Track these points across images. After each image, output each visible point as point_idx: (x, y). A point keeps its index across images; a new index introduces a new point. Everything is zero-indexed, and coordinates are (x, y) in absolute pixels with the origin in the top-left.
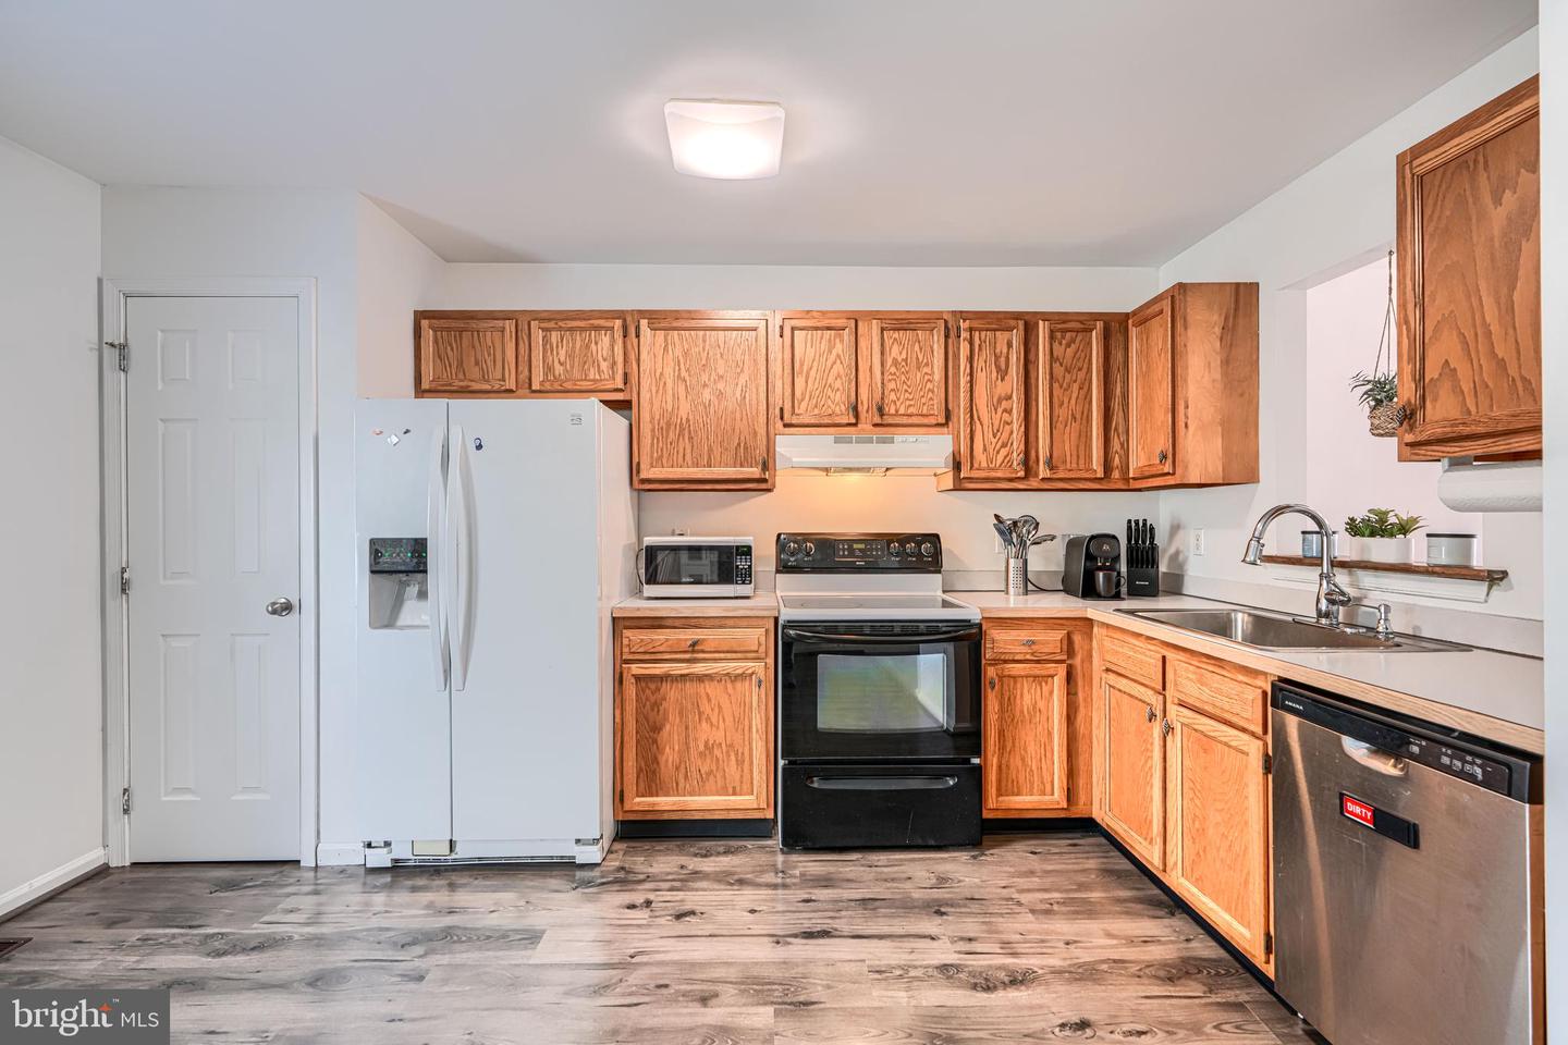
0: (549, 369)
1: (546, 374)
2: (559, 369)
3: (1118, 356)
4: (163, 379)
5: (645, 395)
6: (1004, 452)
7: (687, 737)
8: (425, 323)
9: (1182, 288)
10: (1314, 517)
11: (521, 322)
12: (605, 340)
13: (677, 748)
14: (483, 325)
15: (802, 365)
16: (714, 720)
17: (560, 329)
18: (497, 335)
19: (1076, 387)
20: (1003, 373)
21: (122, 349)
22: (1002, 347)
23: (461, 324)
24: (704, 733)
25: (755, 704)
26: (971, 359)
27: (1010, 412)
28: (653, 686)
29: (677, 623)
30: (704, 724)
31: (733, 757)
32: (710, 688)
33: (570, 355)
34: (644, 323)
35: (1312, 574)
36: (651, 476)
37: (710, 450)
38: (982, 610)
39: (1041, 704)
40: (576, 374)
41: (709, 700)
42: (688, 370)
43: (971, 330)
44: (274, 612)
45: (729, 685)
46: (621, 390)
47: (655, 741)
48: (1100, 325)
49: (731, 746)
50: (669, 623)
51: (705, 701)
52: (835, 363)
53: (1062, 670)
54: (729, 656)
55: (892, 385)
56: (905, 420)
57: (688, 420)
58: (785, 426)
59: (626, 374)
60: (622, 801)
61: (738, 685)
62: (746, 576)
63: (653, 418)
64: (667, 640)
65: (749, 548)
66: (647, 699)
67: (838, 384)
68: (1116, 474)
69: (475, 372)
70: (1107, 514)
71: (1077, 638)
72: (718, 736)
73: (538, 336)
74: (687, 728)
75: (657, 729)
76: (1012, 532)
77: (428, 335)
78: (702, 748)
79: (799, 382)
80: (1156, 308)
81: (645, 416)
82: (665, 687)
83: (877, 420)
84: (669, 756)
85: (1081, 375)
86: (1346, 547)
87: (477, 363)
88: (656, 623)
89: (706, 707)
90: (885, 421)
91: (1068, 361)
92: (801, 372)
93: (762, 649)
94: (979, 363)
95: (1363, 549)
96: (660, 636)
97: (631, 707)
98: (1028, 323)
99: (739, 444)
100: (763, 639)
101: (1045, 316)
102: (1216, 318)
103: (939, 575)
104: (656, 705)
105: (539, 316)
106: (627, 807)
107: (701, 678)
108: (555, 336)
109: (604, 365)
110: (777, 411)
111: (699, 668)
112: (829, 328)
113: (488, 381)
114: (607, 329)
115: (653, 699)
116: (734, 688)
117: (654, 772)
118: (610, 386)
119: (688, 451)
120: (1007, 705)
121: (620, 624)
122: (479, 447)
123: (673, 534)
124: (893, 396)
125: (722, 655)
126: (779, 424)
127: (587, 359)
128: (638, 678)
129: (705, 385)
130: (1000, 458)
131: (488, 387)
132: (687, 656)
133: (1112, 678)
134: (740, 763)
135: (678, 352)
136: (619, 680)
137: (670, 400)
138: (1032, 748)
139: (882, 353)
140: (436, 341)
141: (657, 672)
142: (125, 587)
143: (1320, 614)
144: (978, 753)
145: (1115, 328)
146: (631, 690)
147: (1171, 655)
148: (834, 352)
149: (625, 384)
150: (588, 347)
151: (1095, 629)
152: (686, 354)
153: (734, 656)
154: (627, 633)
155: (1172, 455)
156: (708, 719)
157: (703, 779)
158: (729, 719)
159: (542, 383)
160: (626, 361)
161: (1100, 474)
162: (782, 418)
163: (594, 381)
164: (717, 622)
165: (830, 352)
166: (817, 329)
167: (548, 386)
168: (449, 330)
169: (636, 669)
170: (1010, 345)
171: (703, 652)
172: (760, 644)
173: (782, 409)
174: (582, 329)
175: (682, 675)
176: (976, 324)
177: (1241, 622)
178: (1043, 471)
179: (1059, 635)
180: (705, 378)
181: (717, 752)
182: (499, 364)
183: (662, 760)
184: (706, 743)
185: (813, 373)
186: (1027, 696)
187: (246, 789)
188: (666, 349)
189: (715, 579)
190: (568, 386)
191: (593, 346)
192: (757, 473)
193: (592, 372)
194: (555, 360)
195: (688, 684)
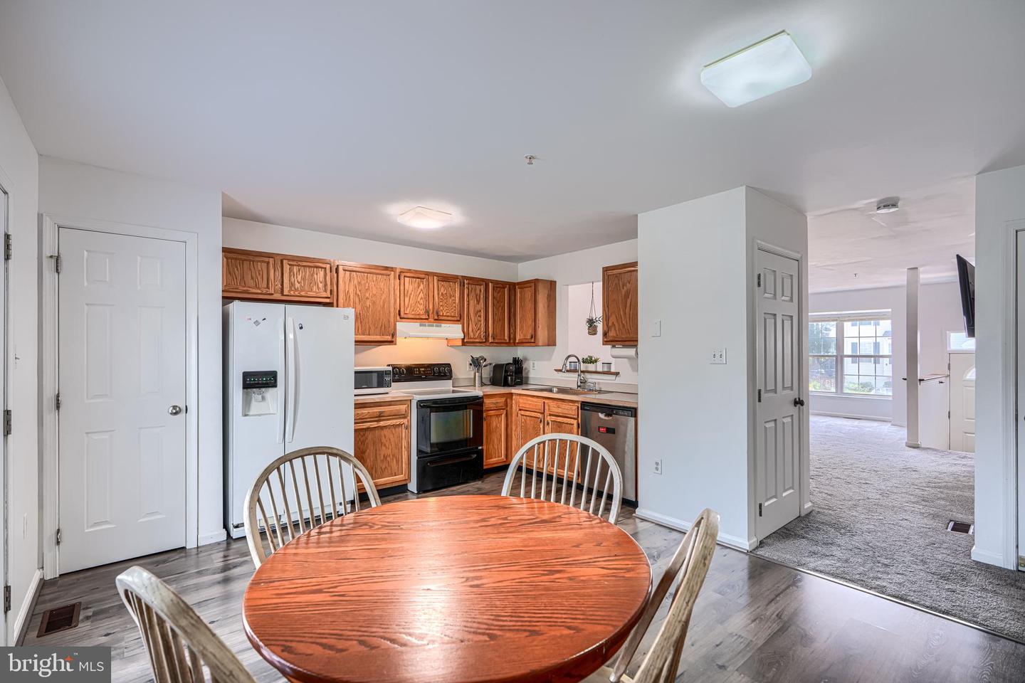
0: (292, 285)
1: (291, 287)
2: (297, 285)
3: (513, 298)
4: (87, 280)
5: (341, 301)
6: (478, 332)
7: (376, 454)
8: (224, 254)
9: (537, 280)
10: (576, 357)
11: (282, 259)
12: (321, 273)
13: (372, 460)
14: (256, 259)
15: (408, 292)
16: (387, 446)
17: (299, 266)
18: (264, 265)
19: (500, 308)
20: (478, 302)
21: (56, 259)
22: (478, 292)
23: (244, 257)
24: (384, 451)
25: (403, 437)
26: (468, 295)
27: (480, 316)
28: (361, 433)
29: (373, 405)
30: (384, 448)
31: (394, 461)
32: (386, 432)
33: (304, 279)
34: (341, 267)
35: (575, 375)
37: (370, 328)
38: (483, 392)
39: (498, 425)
40: (306, 288)
41: (385, 437)
42: (360, 291)
43: (468, 284)
45: (393, 430)
46: (329, 298)
47: (363, 458)
48: (508, 286)
49: (394, 455)
50: (369, 405)
51: (383, 438)
52: (420, 293)
53: (505, 411)
54: (394, 417)
55: (441, 304)
56: (446, 318)
57: (360, 314)
58: (401, 318)
59: (331, 290)
61: (396, 429)
62: (389, 384)
64: (369, 413)
65: (390, 371)
66: (359, 440)
67: (422, 302)
68: (512, 341)
69: (251, 283)
70: (504, 355)
71: (508, 400)
72: (389, 452)
73: (286, 267)
74: (376, 450)
75: (364, 452)
76: (476, 363)
77: (224, 261)
78: (382, 458)
79: (407, 300)
80: (528, 285)
82: (367, 433)
83: (436, 317)
84: (369, 464)
85: (502, 304)
86: (583, 367)
87: (252, 278)
88: (365, 406)
89: (384, 440)
90: (439, 319)
91: (498, 299)
92: (408, 296)
93: (407, 413)
94: (471, 297)
95: (587, 367)
96: (364, 411)
98: (485, 282)
99: (382, 325)
100: (407, 409)
101: (492, 281)
102: (546, 292)
103: (451, 381)
104: (363, 442)
105: (289, 258)
107: (382, 428)
108: (295, 269)
109: (321, 285)
110: (397, 312)
111: (382, 424)
112: (418, 278)
113: (259, 288)
114: (322, 268)
115: (365, 438)
116: (395, 431)
118: (324, 295)
119: (360, 328)
120: (489, 425)
122: (301, 328)
124: (441, 308)
125: (390, 417)
126: (398, 317)
127: (312, 282)
129: (367, 298)
130: (477, 334)
131: (260, 292)
132: (377, 419)
133: (523, 412)
134: (397, 462)
135: (356, 282)
137: (352, 303)
138: (496, 441)
139: (438, 290)
140: (228, 265)
141: (364, 427)
142: (58, 405)
143: (578, 386)
144: (482, 445)
145: (512, 287)
147: (546, 401)
148: (420, 288)
149: (331, 295)
150: (312, 275)
151: (514, 397)
152: (359, 283)
153: (396, 417)
155: (534, 336)
156: (385, 445)
157: (383, 471)
158: (393, 444)
159: (289, 291)
160: (331, 284)
161: (508, 341)
162: (399, 315)
163: (316, 292)
164: (388, 404)
165: (418, 288)
166: (413, 277)
167: (292, 293)
168: (236, 259)
170: (480, 291)
171: (384, 416)
172: (406, 411)
173: (399, 311)
174: (310, 267)
175: (374, 428)
176: (471, 282)
177: (555, 390)
178: (491, 340)
179: (503, 400)
180: (367, 295)
181: (388, 459)
182: (265, 279)
184: (384, 456)
185: (412, 296)
186: (494, 422)
187: (148, 514)
188: (350, 280)
189: (376, 385)
190: (303, 294)
191: (315, 276)
192: (389, 338)
193: (315, 288)
194: (295, 280)
195: (377, 431)
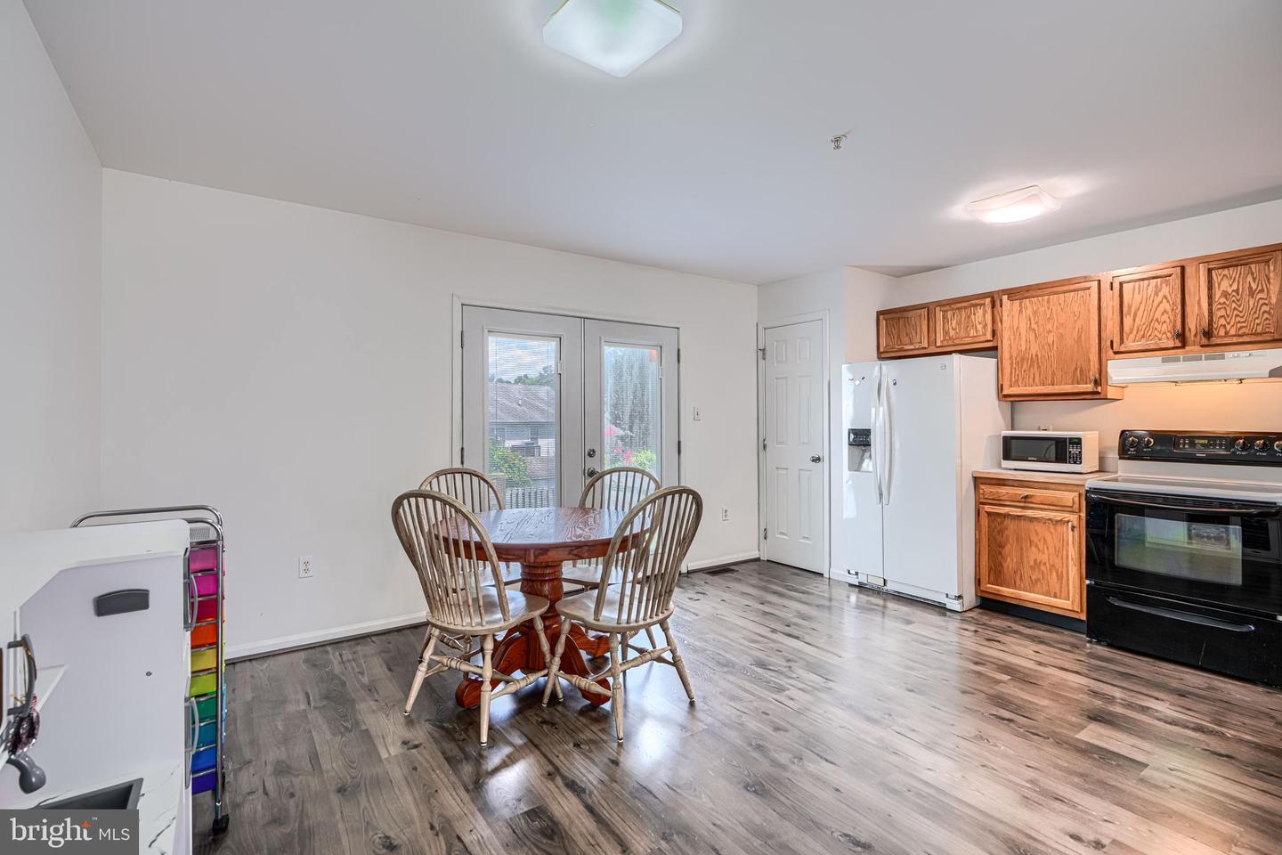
0: (946, 333)
1: (944, 337)
2: (952, 333)
5: (1006, 343)
7: (1022, 554)
8: (881, 317)
11: (929, 309)
12: (980, 311)
13: (1015, 560)
14: (910, 314)
15: (1130, 307)
16: (1041, 548)
17: (953, 309)
18: (918, 318)
21: (764, 350)
23: (898, 315)
24: (1033, 554)
25: (1070, 542)
28: (999, 520)
29: (1015, 484)
30: (1034, 549)
31: (1054, 574)
32: (1037, 526)
33: (959, 324)
34: (1005, 298)
36: (1010, 393)
37: (1053, 374)
40: (963, 334)
41: (1037, 534)
42: (1036, 323)
44: (813, 461)
45: (1051, 526)
46: (990, 341)
47: (1000, 553)
49: (1053, 566)
50: (1010, 483)
51: (1034, 534)
52: (1161, 302)
54: (1051, 507)
55: (1221, 313)
56: (1237, 339)
57: (1037, 355)
58: (1115, 353)
59: (993, 331)
60: (979, 584)
61: (1059, 527)
62: (1077, 459)
63: (1011, 358)
64: (1008, 493)
65: (1080, 439)
66: (995, 527)
67: (1165, 317)
69: (906, 339)
72: (1044, 558)
73: (940, 315)
74: (1022, 549)
75: (1002, 546)
77: (883, 323)
78: (1032, 563)
79: (1128, 321)
81: (1006, 355)
82: (1007, 521)
83: (1205, 342)
84: (1010, 563)
87: (907, 335)
88: (1001, 482)
89: (1034, 538)
90: (1214, 342)
92: (1130, 314)
93: (1076, 506)
96: (1004, 490)
97: (985, 529)
99: (1076, 369)
100: (1077, 500)
104: (1001, 532)
105: (940, 304)
106: (982, 589)
107: (1032, 519)
108: (950, 314)
109: (979, 327)
110: (1109, 343)
111: (1029, 513)
112: (1157, 277)
113: (912, 344)
114: (981, 305)
115: (999, 528)
116: (1055, 529)
117: (1000, 571)
118: (982, 339)
119: (1037, 376)
121: (978, 481)
122: (895, 384)
123: (1039, 429)
124: (1222, 322)
125: (1046, 507)
126: (1110, 352)
127: (969, 325)
128: (989, 514)
129: (1050, 331)
131: (913, 348)
132: (1021, 504)
134: (1060, 578)
135: (1029, 312)
136: (978, 513)
137: (1023, 343)
139: (1210, 289)
140: (887, 326)
141: (1002, 512)
142: (765, 447)
146: (985, 521)
148: (1161, 295)
149: (993, 337)
150: (969, 317)
152: (1035, 313)
153: (1055, 508)
154: (982, 487)
156: (1036, 546)
157: (1033, 583)
158: (1052, 548)
159: (942, 342)
160: (993, 322)
162: (1112, 347)
163: (974, 337)
164: (1043, 486)
165: (1156, 294)
166: (1143, 279)
167: (945, 343)
168: (892, 319)
169: (988, 508)
171: (1032, 503)
172: (1074, 503)
173: (1112, 342)
174: (965, 308)
175: (1018, 516)
180: (1049, 327)
181: (1042, 568)
182: (919, 333)
183: (1005, 565)
184: (1035, 561)
185: (1140, 313)
187: (804, 538)
188: (1021, 311)
189: (1054, 459)
190: (957, 342)
191: (973, 317)
192: (1089, 387)
193: (972, 333)
194: (949, 327)
195: (1022, 522)
